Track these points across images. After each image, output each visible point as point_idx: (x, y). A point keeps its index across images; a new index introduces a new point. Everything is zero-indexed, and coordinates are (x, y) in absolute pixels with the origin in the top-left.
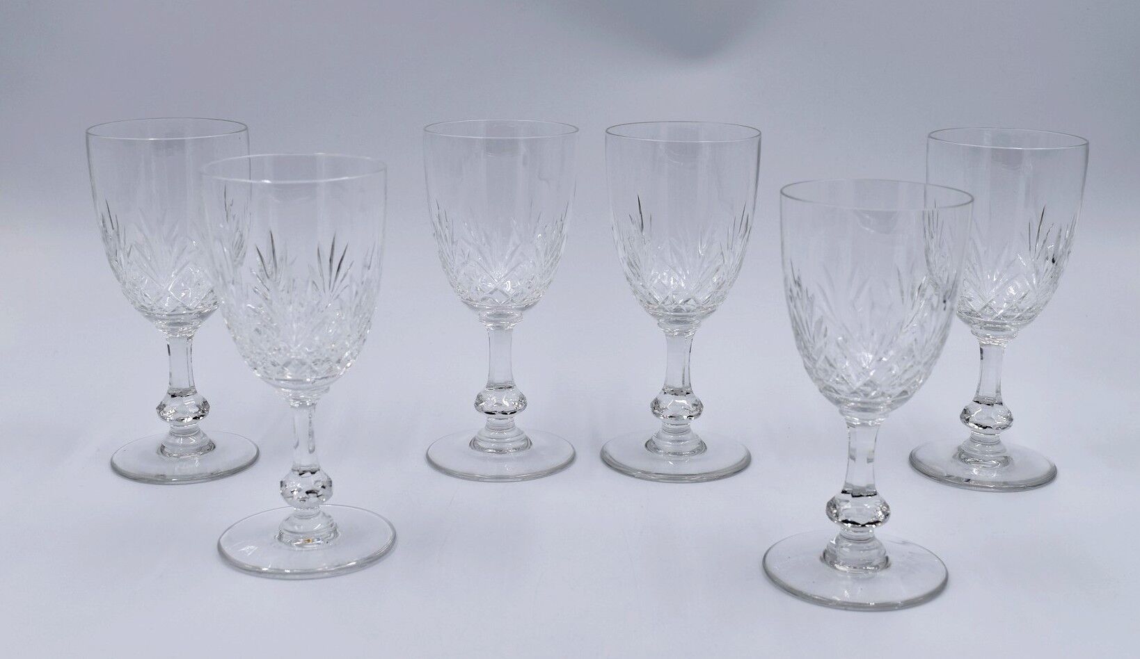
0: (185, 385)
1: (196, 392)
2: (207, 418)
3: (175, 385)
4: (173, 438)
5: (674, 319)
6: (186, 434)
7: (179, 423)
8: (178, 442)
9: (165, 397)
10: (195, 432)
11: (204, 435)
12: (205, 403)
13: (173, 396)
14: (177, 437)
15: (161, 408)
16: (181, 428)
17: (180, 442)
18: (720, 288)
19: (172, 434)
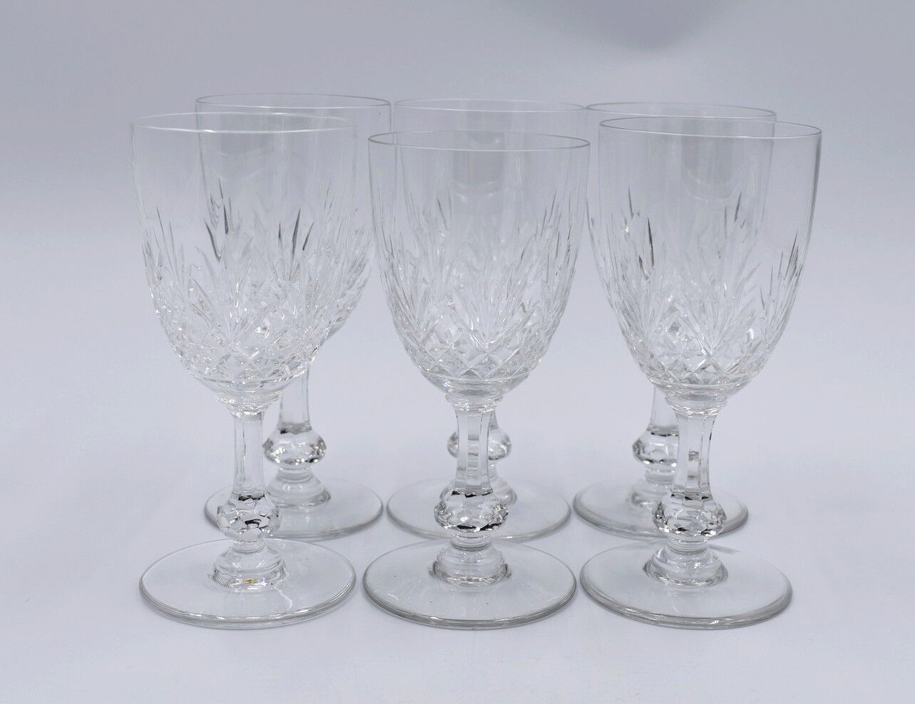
0: (298, 419)
1: (310, 429)
2: (323, 461)
3: (286, 419)
4: (280, 483)
5: (688, 393)
6: (294, 479)
7: (290, 466)
8: (284, 488)
9: (274, 433)
10: (308, 478)
11: (318, 482)
12: (321, 441)
13: (283, 432)
14: (285, 482)
15: (269, 445)
16: (290, 472)
17: (286, 488)
18: (753, 351)
19: (279, 478)
